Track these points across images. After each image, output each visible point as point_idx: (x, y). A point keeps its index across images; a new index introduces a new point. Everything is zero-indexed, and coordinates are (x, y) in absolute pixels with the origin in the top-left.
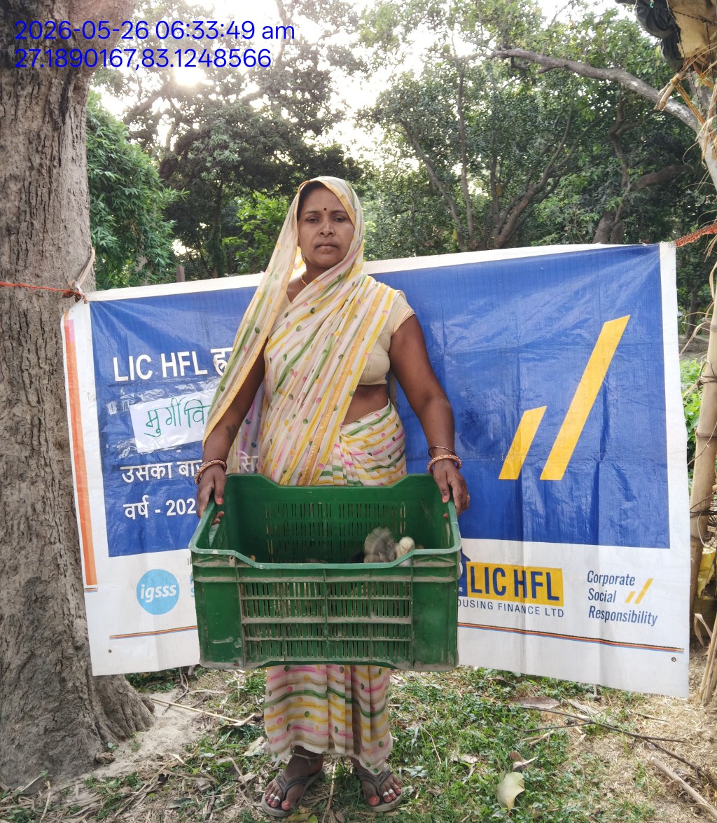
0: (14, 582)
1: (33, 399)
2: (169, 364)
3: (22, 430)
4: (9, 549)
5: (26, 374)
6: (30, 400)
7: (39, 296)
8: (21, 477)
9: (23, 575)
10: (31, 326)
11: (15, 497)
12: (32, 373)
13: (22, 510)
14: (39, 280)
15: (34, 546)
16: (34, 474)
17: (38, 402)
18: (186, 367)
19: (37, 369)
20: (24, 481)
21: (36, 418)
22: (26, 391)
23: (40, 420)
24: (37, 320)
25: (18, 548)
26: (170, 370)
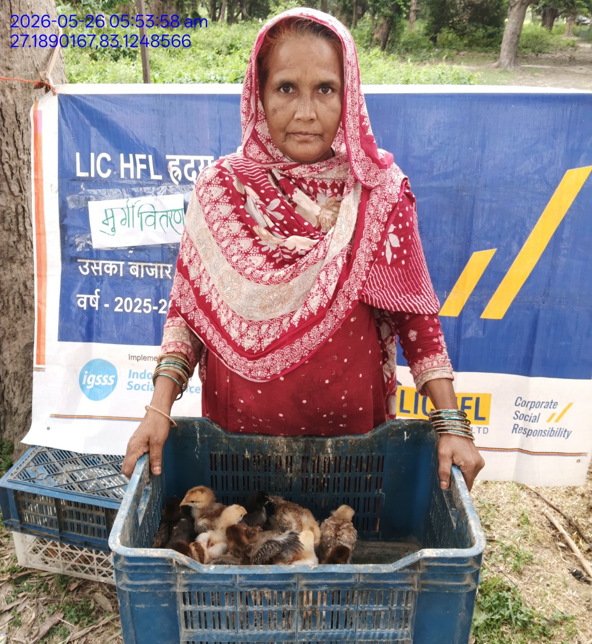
0: (14, 346)
1: (15, 188)
2: (127, 165)
3: (8, 218)
4: (7, 319)
5: (6, 167)
6: (13, 190)
7: (12, 89)
8: (12, 260)
9: (21, 340)
10: (7, 119)
11: (8, 277)
12: (12, 165)
13: (16, 287)
14: (10, 72)
15: (28, 317)
16: (22, 256)
17: (21, 191)
18: (142, 170)
19: (16, 160)
20: (14, 263)
21: (19, 207)
22: (8, 183)
23: (23, 207)
24: (11, 112)
25: (14, 319)
26: (127, 171)
